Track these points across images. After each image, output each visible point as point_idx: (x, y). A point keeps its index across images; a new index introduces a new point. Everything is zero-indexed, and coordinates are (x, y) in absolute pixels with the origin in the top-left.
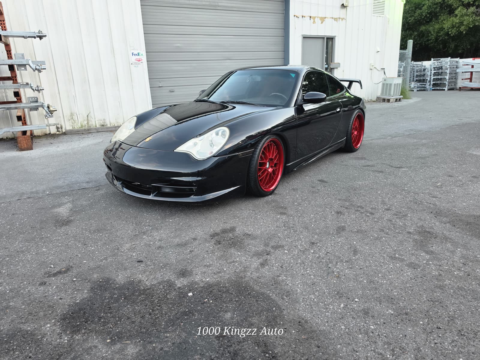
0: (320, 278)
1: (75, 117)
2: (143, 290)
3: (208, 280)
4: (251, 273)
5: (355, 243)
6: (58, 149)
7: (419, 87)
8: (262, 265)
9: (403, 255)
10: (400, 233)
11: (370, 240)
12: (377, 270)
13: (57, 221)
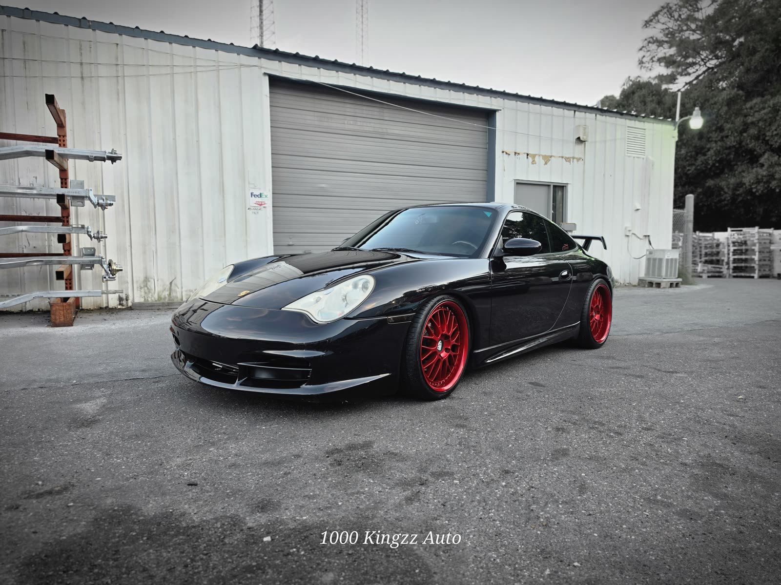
0: (512, 526)
1: (151, 285)
2: (185, 527)
3: (304, 518)
4: (387, 512)
5: (583, 474)
6: (113, 327)
7: (712, 272)
8: (409, 500)
9: (670, 498)
10: (667, 464)
11: (611, 472)
12: (620, 518)
13: (75, 420)
